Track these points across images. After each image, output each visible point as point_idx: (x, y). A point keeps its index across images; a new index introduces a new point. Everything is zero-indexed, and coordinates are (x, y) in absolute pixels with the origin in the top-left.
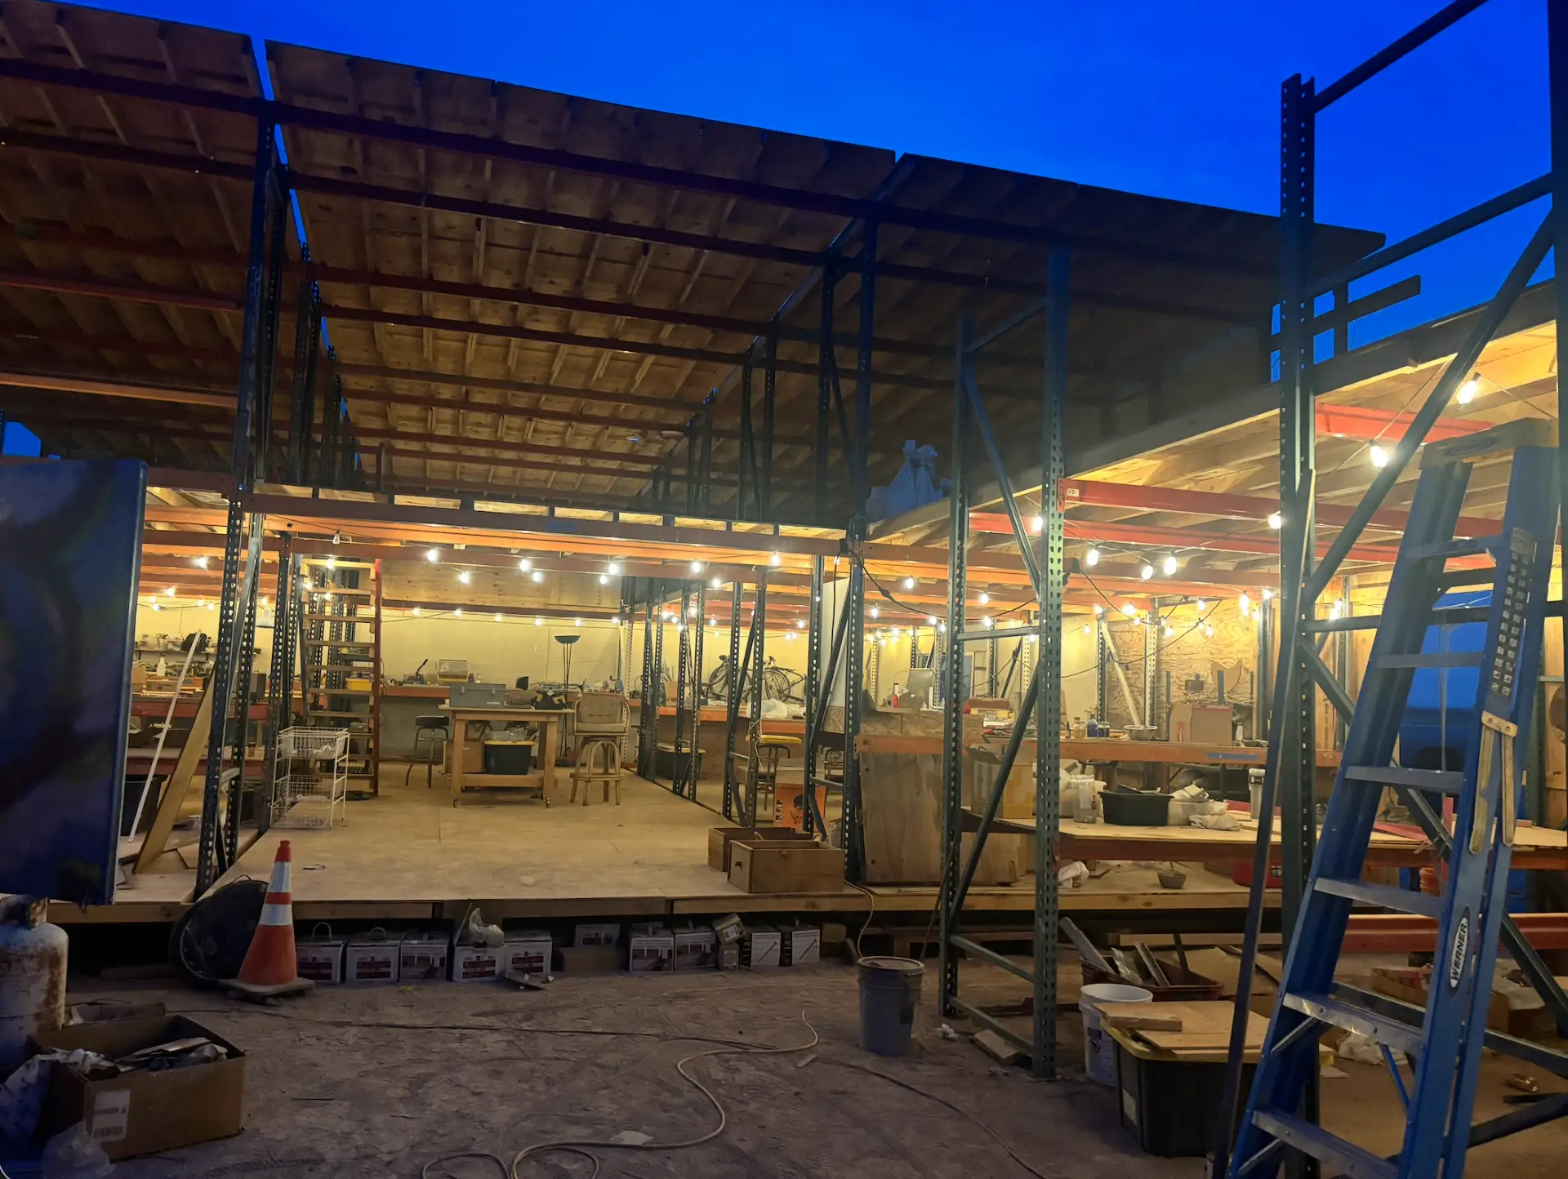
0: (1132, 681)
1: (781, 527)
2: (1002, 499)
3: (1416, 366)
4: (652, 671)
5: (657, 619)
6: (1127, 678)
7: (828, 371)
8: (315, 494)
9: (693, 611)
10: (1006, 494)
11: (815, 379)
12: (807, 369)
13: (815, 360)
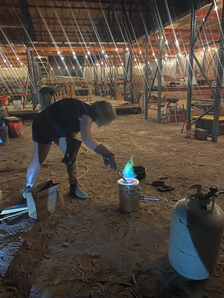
0: (182, 69)
1: (117, 43)
2: (153, 34)
3: (208, 5)
4: (96, 76)
5: (96, 66)
6: (181, 69)
7: (124, 10)
8: (38, 43)
9: (102, 63)
10: (154, 32)
11: (122, 12)
12: (120, 10)
13: (121, 8)
